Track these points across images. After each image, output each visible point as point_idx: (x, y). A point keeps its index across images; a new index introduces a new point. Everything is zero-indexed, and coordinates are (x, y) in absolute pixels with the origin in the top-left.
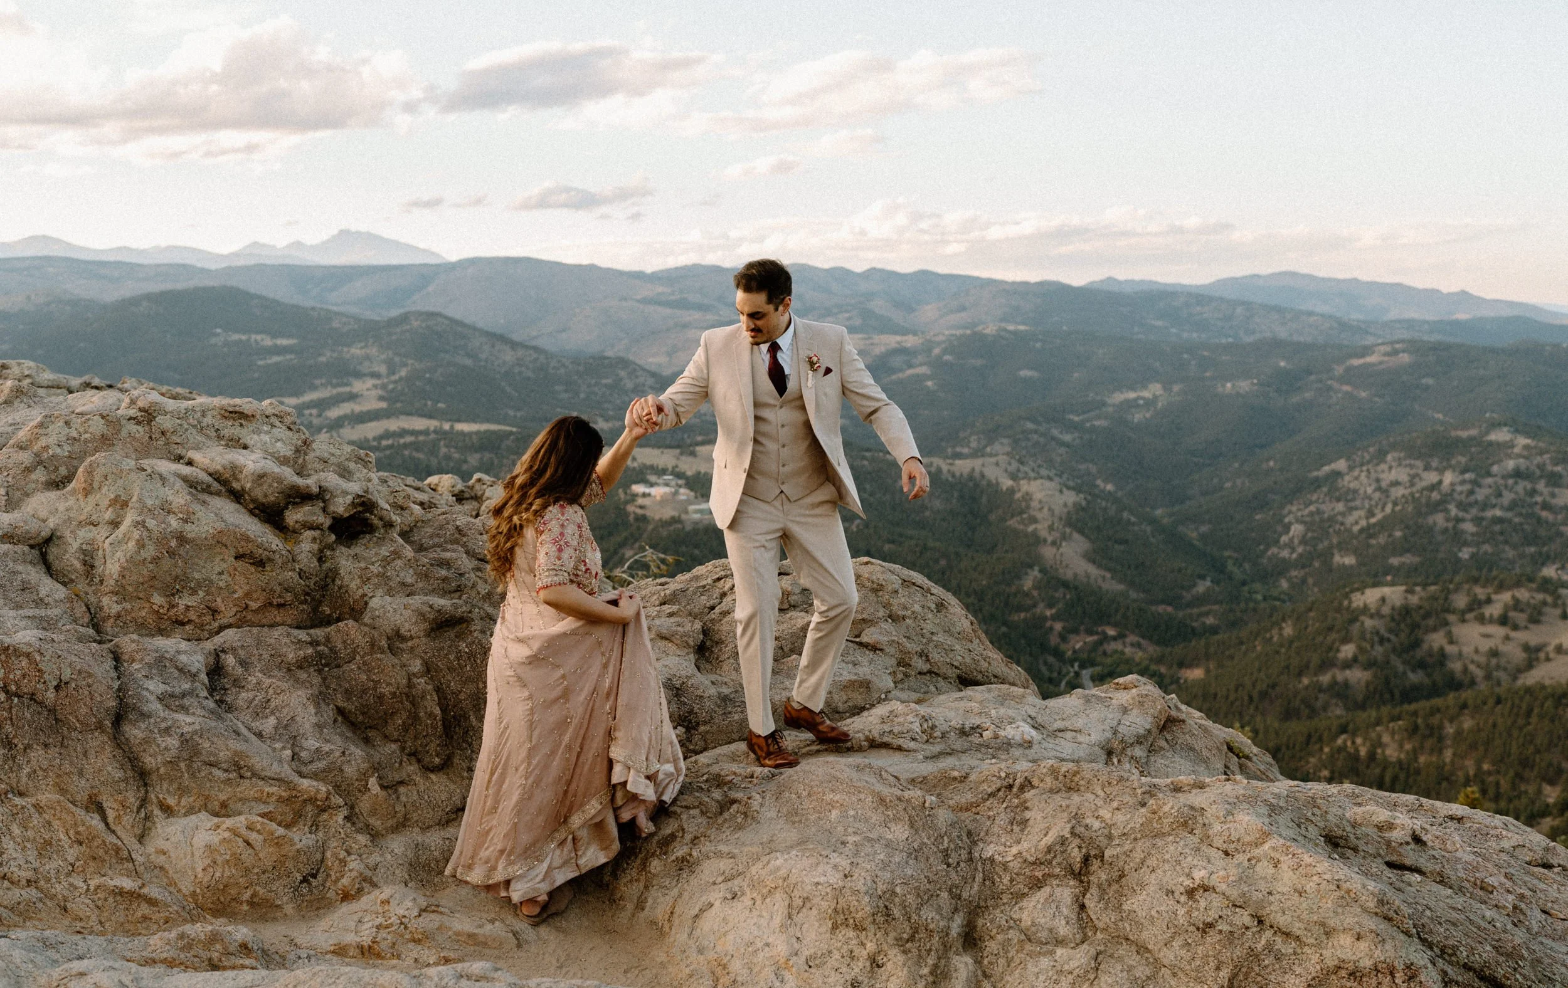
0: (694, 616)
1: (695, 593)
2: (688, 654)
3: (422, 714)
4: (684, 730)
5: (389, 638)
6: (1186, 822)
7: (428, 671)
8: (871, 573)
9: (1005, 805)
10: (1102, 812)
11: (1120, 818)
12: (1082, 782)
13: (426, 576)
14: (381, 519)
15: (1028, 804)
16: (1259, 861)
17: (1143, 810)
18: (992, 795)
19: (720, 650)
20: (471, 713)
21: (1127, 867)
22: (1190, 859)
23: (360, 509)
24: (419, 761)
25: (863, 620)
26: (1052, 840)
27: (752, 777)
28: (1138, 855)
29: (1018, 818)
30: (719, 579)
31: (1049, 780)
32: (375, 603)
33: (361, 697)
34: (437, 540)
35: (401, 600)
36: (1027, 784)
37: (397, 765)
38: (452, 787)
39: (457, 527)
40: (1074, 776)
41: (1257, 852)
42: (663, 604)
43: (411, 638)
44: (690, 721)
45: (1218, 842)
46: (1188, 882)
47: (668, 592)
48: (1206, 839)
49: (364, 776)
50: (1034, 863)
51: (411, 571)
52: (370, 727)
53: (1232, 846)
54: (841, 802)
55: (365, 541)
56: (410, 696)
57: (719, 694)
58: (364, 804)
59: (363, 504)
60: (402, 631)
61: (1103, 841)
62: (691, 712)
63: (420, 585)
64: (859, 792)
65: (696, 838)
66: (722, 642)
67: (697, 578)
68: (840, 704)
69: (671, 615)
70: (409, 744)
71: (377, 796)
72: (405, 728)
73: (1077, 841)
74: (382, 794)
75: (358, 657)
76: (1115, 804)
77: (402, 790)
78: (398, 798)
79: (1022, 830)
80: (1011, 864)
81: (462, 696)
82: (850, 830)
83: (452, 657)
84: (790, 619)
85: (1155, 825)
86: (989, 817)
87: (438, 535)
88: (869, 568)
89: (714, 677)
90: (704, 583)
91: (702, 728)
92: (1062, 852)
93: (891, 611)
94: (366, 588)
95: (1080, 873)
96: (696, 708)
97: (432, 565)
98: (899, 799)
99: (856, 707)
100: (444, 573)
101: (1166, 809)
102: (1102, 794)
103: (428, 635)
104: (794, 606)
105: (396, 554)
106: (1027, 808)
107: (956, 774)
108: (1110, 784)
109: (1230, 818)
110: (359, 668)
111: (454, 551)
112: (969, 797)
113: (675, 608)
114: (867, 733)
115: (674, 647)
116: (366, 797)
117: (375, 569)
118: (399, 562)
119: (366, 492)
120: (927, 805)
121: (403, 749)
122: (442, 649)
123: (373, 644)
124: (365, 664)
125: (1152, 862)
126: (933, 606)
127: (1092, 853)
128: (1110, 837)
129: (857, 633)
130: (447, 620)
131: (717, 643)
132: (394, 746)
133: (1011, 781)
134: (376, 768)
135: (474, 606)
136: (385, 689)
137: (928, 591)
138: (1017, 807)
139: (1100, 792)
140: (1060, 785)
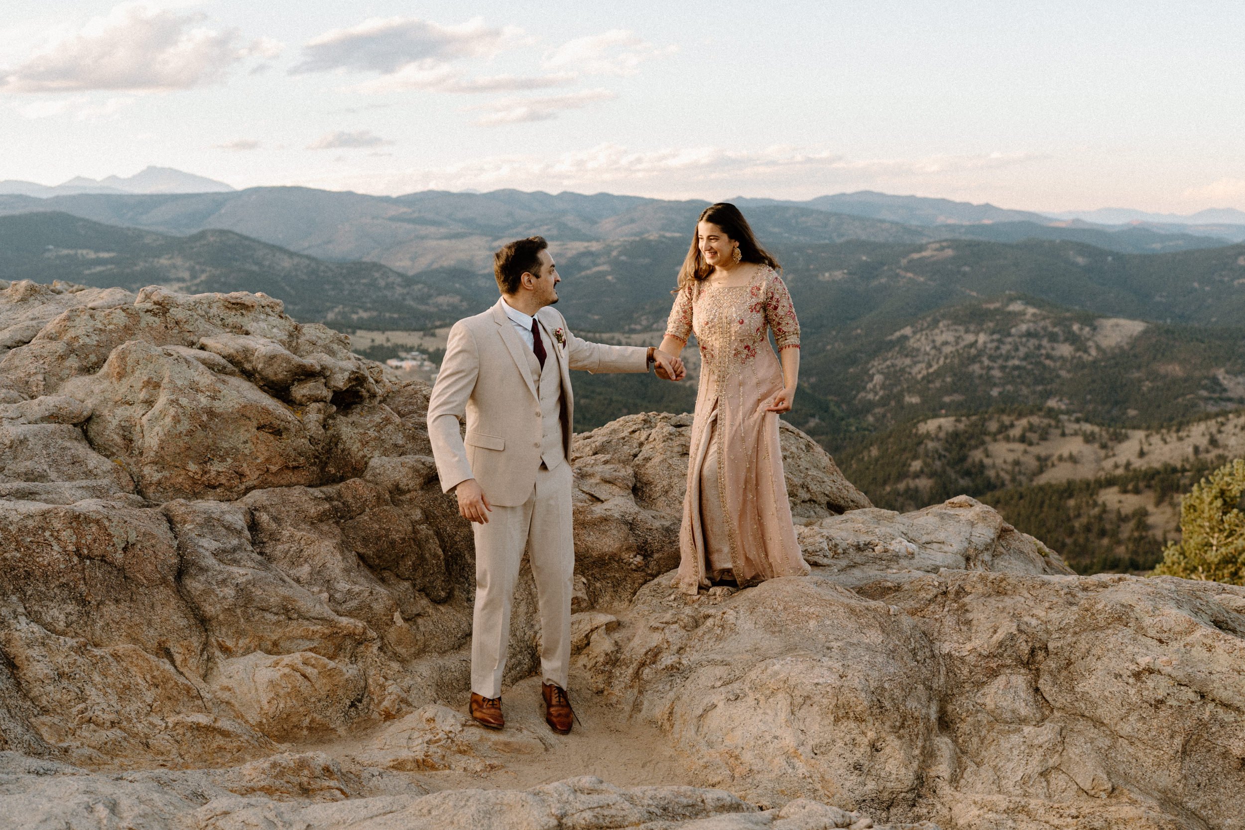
0: (625, 462)
1: (618, 444)
2: (629, 494)
3: (427, 555)
4: (642, 558)
5: (390, 492)
6: (1120, 617)
7: (427, 518)
9: (946, 609)
10: (1035, 611)
11: (1054, 615)
12: (1008, 587)
13: (413, 438)
14: (368, 391)
15: (968, 607)
16: (1193, 646)
17: (1074, 608)
18: (932, 601)
19: (651, 490)
20: (466, 552)
21: (1072, 656)
22: (1130, 647)
23: (354, 383)
24: (427, 595)
26: (1002, 636)
27: (715, 595)
28: (1083, 646)
29: (962, 619)
30: (634, 432)
31: (980, 588)
32: (372, 463)
33: (377, 544)
34: (411, 407)
35: (396, 460)
36: (962, 592)
37: (412, 600)
38: (459, 615)
40: (1001, 582)
41: (1189, 639)
42: (595, 454)
43: (409, 491)
44: (646, 550)
45: (1152, 632)
46: (1133, 667)
47: (597, 444)
48: (1141, 630)
49: (390, 611)
50: (988, 657)
51: (400, 434)
52: (384, 569)
53: (1165, 635)
54: (816, 613)
55: (358, 410)
56: (415, 539)
57: (663, 526)
58: (392, 635)
59: (357, 379)
60: (401, 485)
61: (1045, 637)
62: (646, 542)
63: (410, 446)
64: (831, 604)
65: (681, 648)
66: (651, 483)
67: (614, 431)
69: (606, 462)
70: (418, 581)
71: (401, 627)
72: (415, 568)
73: (1024, 637)
74: (406, 625)
75: (367, 510)
76: (1047, 605)
77: (420, 621)
78: (418, 628)
79: (969, 629)
80: (967, 658)
81: (457, 539)
82: (831, 637)
83: (445, 506)
85: (1088, 620)
86: (936, 620)
87: (411, 404)
89: (654, 513)
90: (623, 435)
91: (656, 556)
92: (1012, 646)
94: (365, 450)
95: (1028, 662)
96: (649, 539)
97: (416, 429)
98: (867, 609)
101: (1100, 606)
102: (1029, 596)
103: (422, 489)
105: (387, 421)
106: (967, 611)
107: (889, 584)
108: (1034, 587)
109: (1157, 612)
110: (371, 519)
112: (912, 604)
113: (608, 457)
115: (618, 489)
116: (392, 629)
117: (372, 433)
118: (390, 427)
119: (359, 368)
120: (891, 613)
121: (414, 586)
122: (436, 499)
123: (379, 497)
124: (374, 514)
125: (1096, 651)
126: (804, 447)
127: (1037, 645)
128: (1047, 631)
131: (646, 484)
132: (407, 584)
133: (944, 588)
134: (398, 604)
136: (396, 537)
137: (798, 435)
138: (958, 610)
139: (1027, 595)
140: (990, 590)
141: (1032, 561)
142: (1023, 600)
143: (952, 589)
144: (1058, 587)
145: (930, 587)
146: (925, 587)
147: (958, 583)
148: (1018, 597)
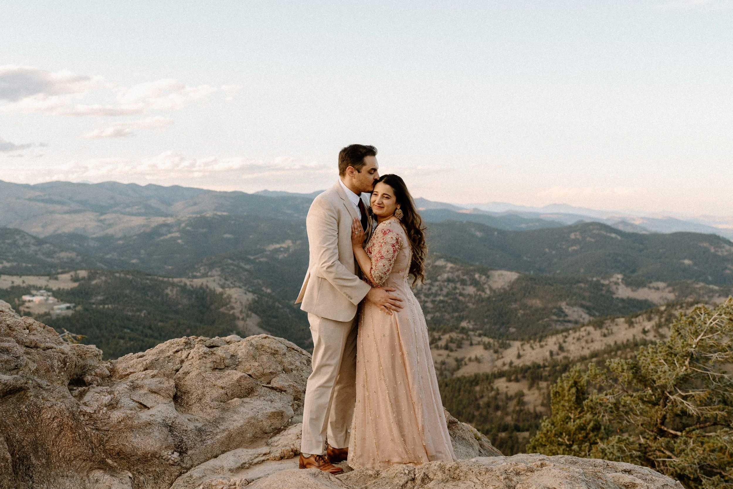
0: (169, 376)
1: (164, 361)
2: (170, 402)
4: (178, 454)
8: (269, 343)
12: (461, 474)
19: (188, 397)
20: (31, 455)
25: (271, 373)
27: (235, 484)
30: (177, 351)
31: (439, 473)
36: (426, 478)
39: (8, 325)
40: (456, 469)
42: (146, 369)
44: (182, 448)
47: (148, 362)
57: (196, 427)
62: (182, 441)
66: (189, 392)
67: (162, 351)
68: (267, 428)
69: (153, 376)
81: (24, 444)
83: (16, 416)
84: (229, 374)
88: (267, 340)
89: (189, 416)
90: (168, 354)
91: (190, 452)
93: (284, 366)
96: (185, 438)
99: (276, 429)
100: (5, 357)
104: (227, 367)
107: (370, 472)
111: (9, 342)
113: (155, 372)
114: (292, 447)
115: (162, 398)
122: (8, 411)
126: (305, 362)
129: (269, 381)
130: (10, 390)
131: (185, 393)
133: (413, 475)
135: (28, 379)
137: (301, 352)
139: (475, 480)
140: (448, 477)
142: (473, 484)
143: (419, 476)
144: (498, 474)
145: (402, 475)
146: (398, 474)
147: (423, 471)
148: (469, 482)
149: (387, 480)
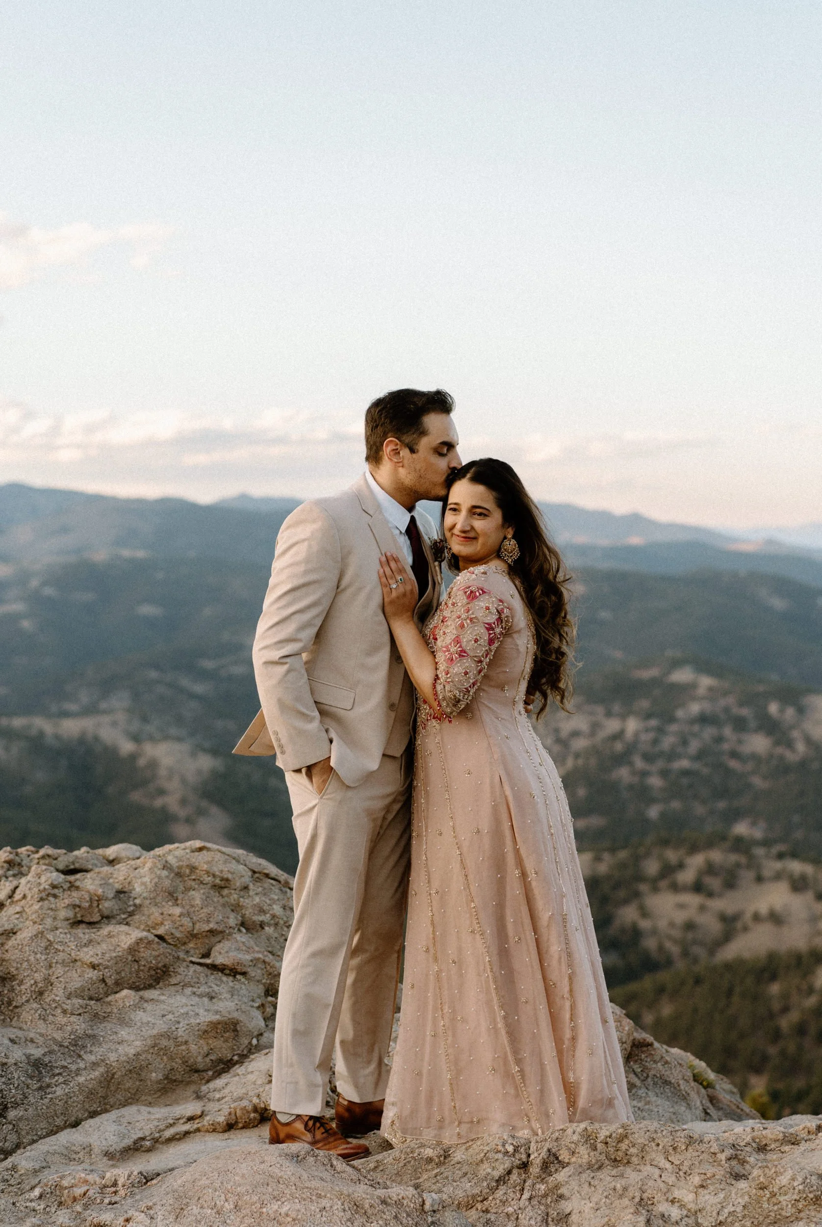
8: (208, 863)
9: (526, 1195)
10: (677, 1194)
11: (709, 1199)
12: (633, 1151)
15: (563, 1190)
17: (742, 1184)
18: (501, 1180)
19: (12, 990)
25: (212, 932)
27: (115, 1184)
29: (553, 1214)
31: (584, 1154)
36: (552, 1161)
40: (620, 1141)
54: (293, 1214)
57: (28, 1057)
64: (319, 1196)
66: (13, 978)
68: (200, 1059)
76: (696, 1180)
84: (110, 936)
85: (765, 1205)
86: (508, 1215)
88: (205, 856)
89: (13, 1033)
91: (12, 1114)
93: (243, 916)
98: (384, 1202)
99: (220, 1061)
101: (784, 1180)
102: (668, 1165)
104: (108, 917)
106: (561, 1197)
107: (429, 1152)
108: (675, 1149)
112: (466, 1188)
114: (255, 1100)
120: (427, 1207)
129: (203, 951)
133: (523, 1157)
138: (545, 1196)
139: (663, 1163)
140: (603, 1157)
141: (685, 1098)
142: (656, 1172)
143: (537, 1159)
144: (715, 1148)
145: (500, 1156)
146: (490, 1155)
147: (547, 1145)
148: (649, 1168)
149: (465, 1168)
